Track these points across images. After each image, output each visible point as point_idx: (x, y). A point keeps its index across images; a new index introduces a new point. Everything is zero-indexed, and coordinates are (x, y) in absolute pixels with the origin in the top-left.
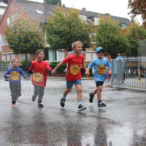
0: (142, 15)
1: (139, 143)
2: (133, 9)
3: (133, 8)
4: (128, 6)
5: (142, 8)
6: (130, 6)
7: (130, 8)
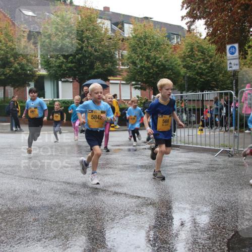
0: (205, 20)
3: (189, 8)
4: (181, 4)
5: (205, 9)
6: (185, 5)
7: (184, 8)
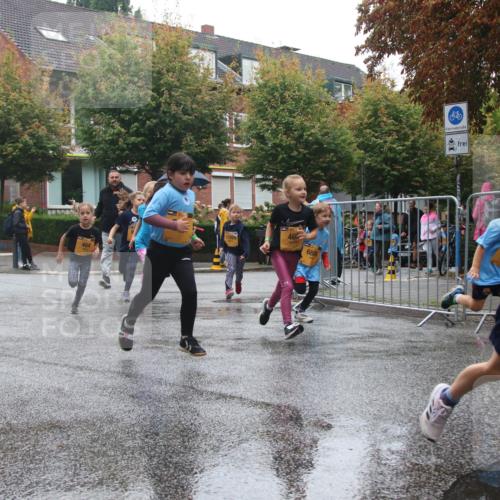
1: (379, 486)
2: (374, 33)
3: (372, 30)
6: (364, 26)
7: (362, 31)
